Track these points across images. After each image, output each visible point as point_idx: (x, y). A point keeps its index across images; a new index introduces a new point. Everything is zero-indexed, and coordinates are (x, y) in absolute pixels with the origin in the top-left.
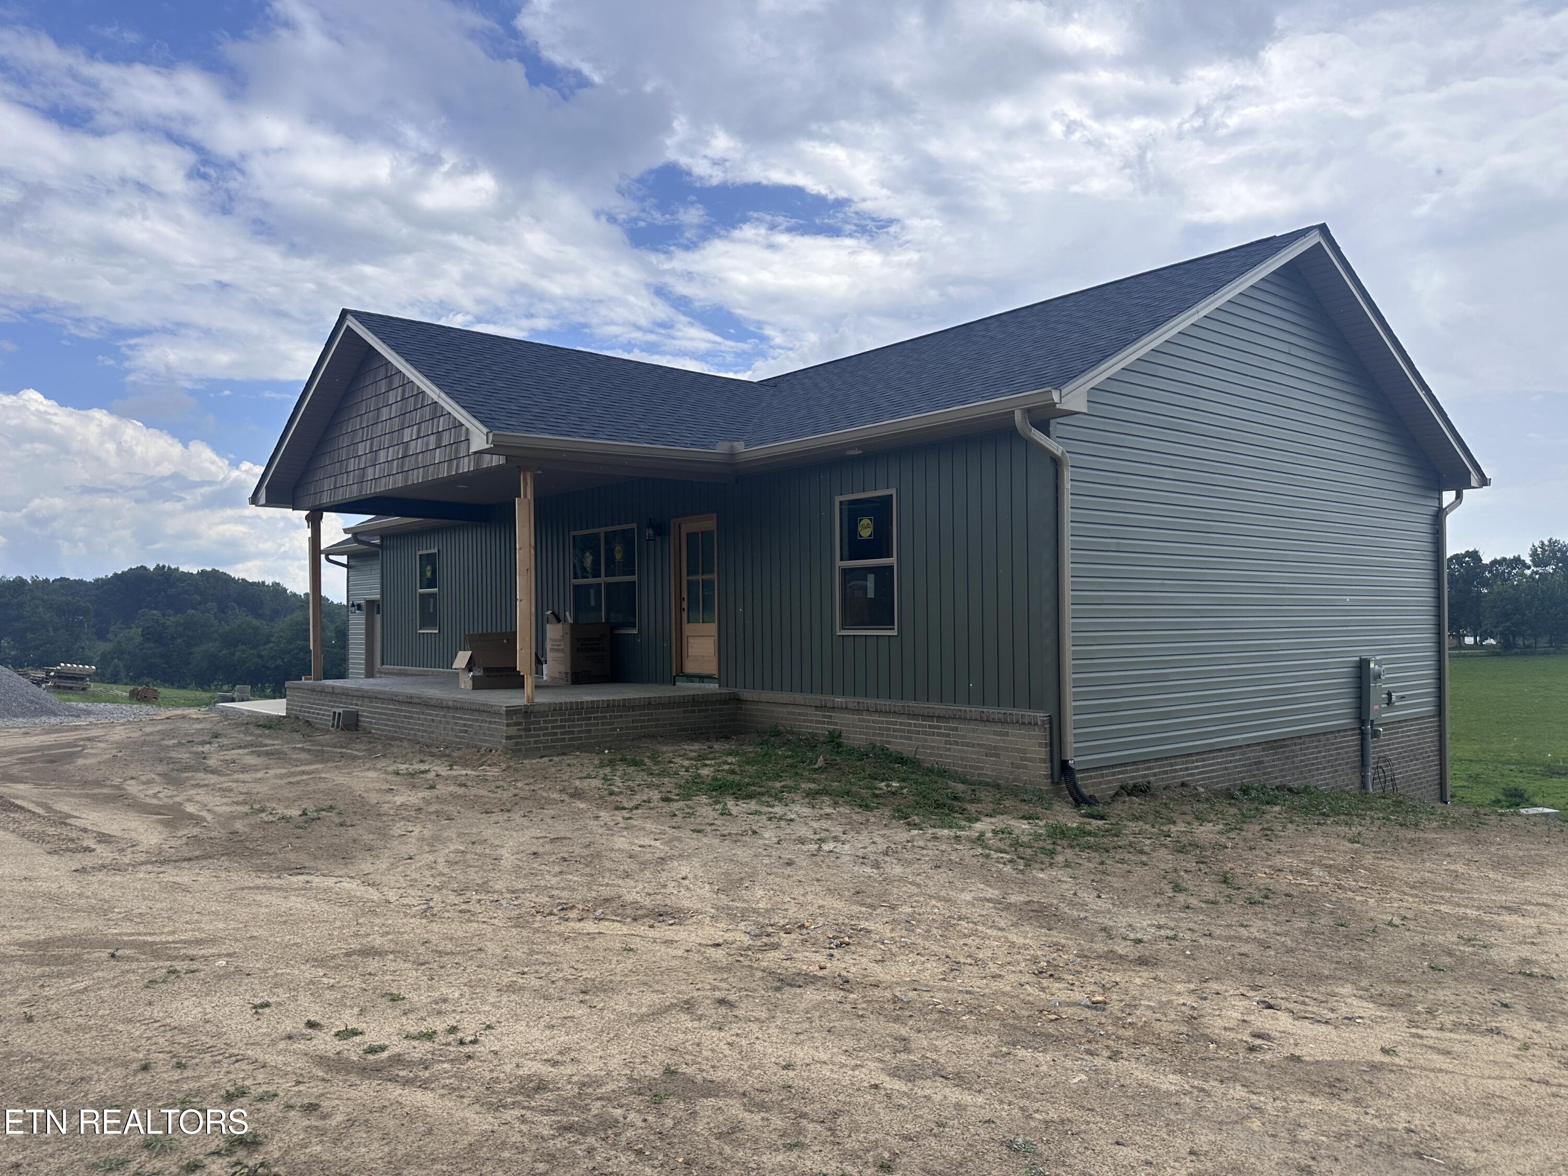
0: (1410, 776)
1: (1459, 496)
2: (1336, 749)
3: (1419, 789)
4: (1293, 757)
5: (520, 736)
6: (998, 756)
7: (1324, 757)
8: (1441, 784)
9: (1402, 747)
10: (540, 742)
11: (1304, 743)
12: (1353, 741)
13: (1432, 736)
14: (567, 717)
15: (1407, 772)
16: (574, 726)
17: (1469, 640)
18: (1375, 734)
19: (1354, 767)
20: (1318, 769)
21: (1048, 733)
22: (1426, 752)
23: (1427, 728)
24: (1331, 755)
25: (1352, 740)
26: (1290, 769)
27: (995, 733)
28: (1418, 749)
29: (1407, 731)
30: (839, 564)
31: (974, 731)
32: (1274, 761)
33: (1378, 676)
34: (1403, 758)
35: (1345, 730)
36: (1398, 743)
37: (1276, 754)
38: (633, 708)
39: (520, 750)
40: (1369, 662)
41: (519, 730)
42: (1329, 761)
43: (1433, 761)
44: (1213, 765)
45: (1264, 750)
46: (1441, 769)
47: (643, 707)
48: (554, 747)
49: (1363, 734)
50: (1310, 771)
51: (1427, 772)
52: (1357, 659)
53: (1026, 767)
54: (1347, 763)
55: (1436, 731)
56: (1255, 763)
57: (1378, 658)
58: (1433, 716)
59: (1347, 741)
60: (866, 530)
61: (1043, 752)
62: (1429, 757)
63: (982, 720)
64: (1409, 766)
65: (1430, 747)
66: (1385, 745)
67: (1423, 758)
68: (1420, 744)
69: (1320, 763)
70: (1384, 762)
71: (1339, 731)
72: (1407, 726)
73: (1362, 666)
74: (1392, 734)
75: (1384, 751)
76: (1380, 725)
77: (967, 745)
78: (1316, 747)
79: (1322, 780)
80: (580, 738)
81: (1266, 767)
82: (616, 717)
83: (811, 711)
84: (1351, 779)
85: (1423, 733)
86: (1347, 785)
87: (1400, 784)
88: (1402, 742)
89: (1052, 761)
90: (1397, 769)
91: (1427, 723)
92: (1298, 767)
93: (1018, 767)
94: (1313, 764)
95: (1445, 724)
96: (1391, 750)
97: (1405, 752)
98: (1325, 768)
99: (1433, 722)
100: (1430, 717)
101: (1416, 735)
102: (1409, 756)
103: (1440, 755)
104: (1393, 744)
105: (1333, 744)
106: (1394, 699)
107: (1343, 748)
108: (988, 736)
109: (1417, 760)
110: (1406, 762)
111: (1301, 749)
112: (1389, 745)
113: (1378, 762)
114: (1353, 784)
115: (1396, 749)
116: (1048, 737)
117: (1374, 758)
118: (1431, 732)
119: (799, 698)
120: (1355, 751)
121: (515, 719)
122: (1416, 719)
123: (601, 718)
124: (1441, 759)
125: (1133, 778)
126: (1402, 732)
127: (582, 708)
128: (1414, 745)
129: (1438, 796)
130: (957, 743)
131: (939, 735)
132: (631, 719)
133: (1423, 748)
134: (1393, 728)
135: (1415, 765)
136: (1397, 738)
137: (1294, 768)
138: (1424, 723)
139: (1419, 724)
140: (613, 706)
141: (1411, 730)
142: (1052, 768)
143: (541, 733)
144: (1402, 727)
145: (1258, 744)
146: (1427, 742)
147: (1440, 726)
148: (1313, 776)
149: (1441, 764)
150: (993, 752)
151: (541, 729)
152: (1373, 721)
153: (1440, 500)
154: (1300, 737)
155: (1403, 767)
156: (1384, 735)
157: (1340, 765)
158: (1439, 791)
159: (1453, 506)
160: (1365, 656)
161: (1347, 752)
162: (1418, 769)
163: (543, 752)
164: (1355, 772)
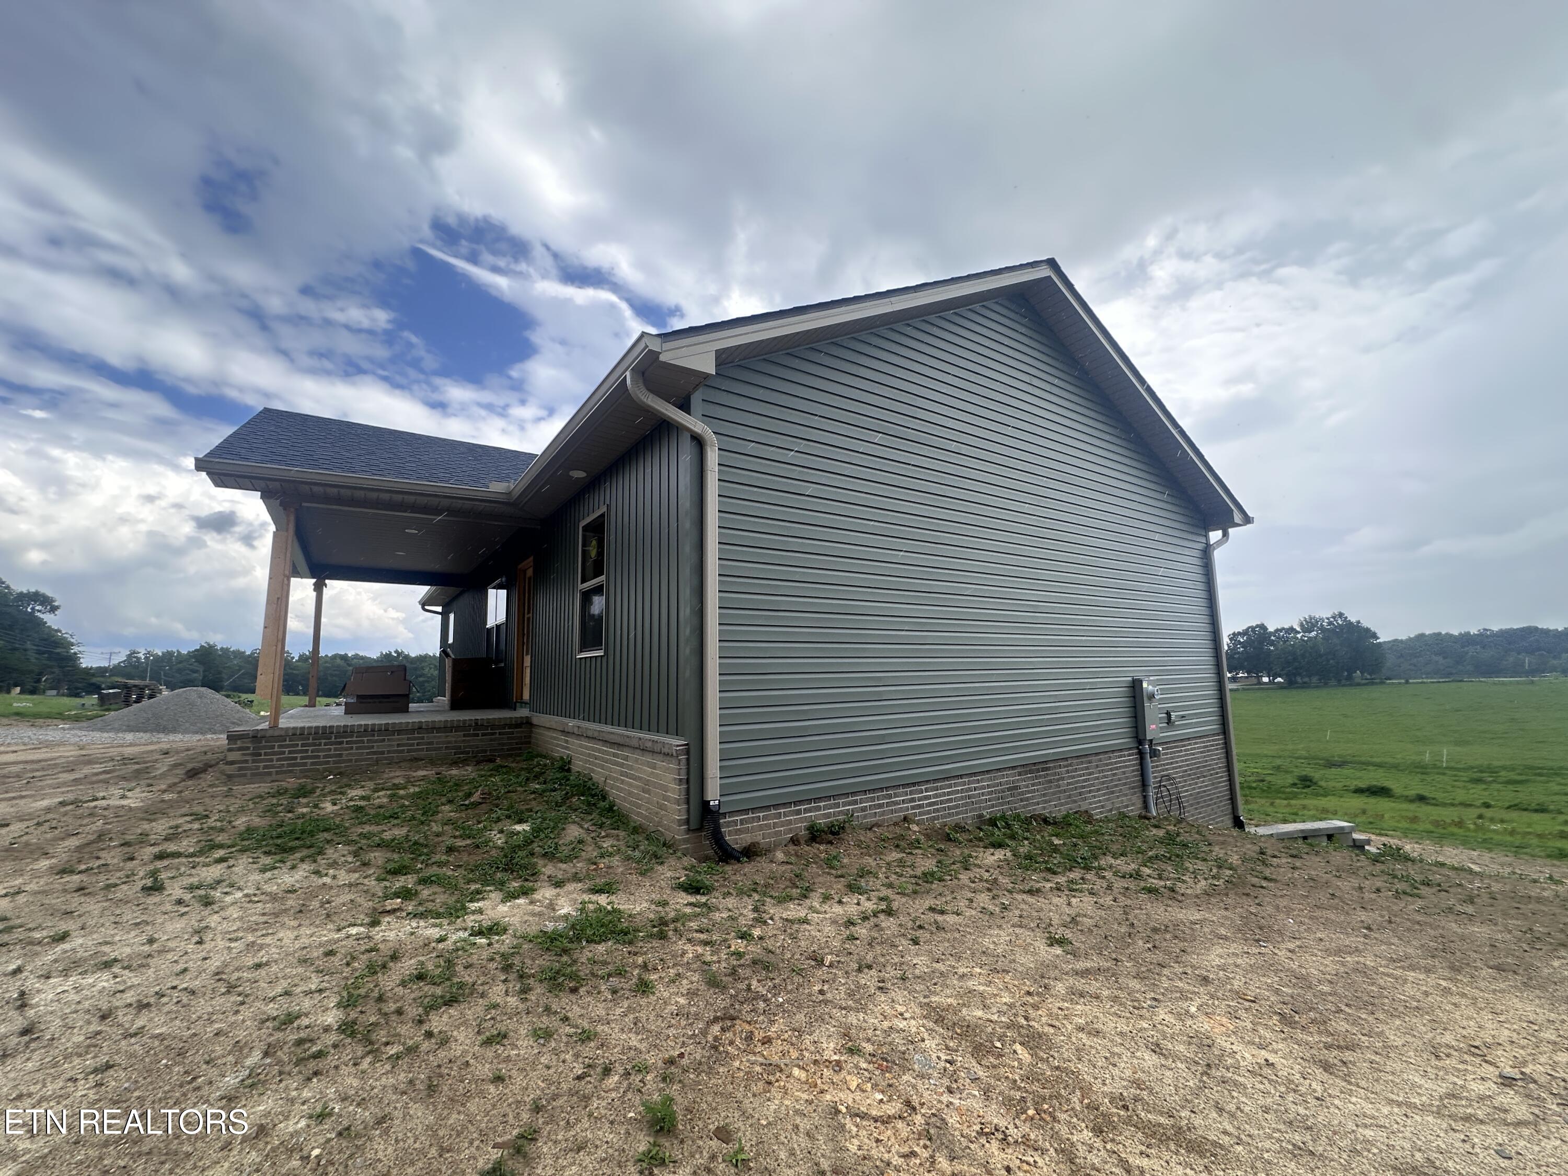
0: (1199, 793)
1: (1225, 534)
2: (1111, 770)
3: (1209, 805)
4: (1058, 780)
5: (246, 762)
6: (650, 792)
7: (1097, 778)
8: (1231, 799)
9: (1188, 765)
10: (273, 767)
11: (1070, 765)
12: (1132, 760)
13: (1220, 753)
14: (311, 741)
15: (1194, 789)
16: (318, 751)
17: (1265, 679)
18: (1154, 753)
19: (1133, 788)
20: (1090, 792)
21: (683, 767)
22: (1213, 769)
23: (1212, 745)
24: (1105, 777)
25: (1130, 759)
26: (1054, 793)
27: (648, 764)
28: (1205, 766)
29: (1192, 749)
31: (638, 761)
32: (1033, 785)
33: (1151, 697)
34: (1190, 775)
35: (1121, 750)
36: (1182, 761)
37: (1037, 778)
38: (400, 732)
39: (245, 775)
40: (1141, 682)
41: (244, 755)
42: (1103, 783)
43: (1222, 777)
44: (949, 794)
45: (1020, 774)
46: (1230, 785)
47: (412, 731)
48: (291, 771)
49: (1141, 754)
50: (1080, 794)
51: (1217, 788)
52: (1130, 679)
53: (666, 808)
54: (1125, 784)
55: (1222, 748)
56: (1009, 789)
57: (1152, 678)
58: (1218, 734)
59: (1124, 761)
61: (675, 791)
62: (1217, 773)
63: (640, 748)
64: (1196, 783)
65: (1217, 764)
66: (1168, 764)
67: (1211, 775)
68: (1206, 761)
69: (1092, 785)
70: (1169, 780)
71: (1113, 751)
72: (1190, 744)
73: (1135, 686)
74: (1174, 752)
75: (1167, 770)
76: (1160, 744)
77: (632, 777)
78: (1087, 768)
79: (1095, 803)
80: (328, 763)
81: (1022, 793)
82: (376, 741)
83: (559, 736)
84: (1130, 800)
85: (1208, 751)
86: (1127, 806)
87: (1188, 801)
88: (1186, 760)
89: (688, 802)
90: (1183, 787)
91: (1213, 740)
92: (1065, 791)
93: (661, 807)
94: (1084, 787)
95: (1230, 741)
96: (1174, 768)
97: (1191, 770)
98: (1099, 790)
99: (1218, 740)
100: (1214, 735)
101: (1201, 752)
102: (1195, 774)
103: (1229, 771)
104: (1177, 762)
105: (1107, 765)
106: (1173, 718)
107: (1117, 768)
108: (645, 768)
109: (1204, 777)
110: (1193, 779)
111: (1068, 772)
112: (1172, 763)
113: (1160, 781)
114: (1133, 805)
115: (1180, 767)
116: (684, 772)
117: (1155, 777)
118: (1217, 749)
119: (553, 722)
120: (1133, 771)
121: (239, 744)
122: (1200, 737)
123: (356, 742)
124: (1229, 775)
125: (828, 816)
126: (1185, 750)
127: (332, 733)
128: (1200, 762)
129: (1230, 811)
130: (627, 775)
131: (618, 764)
132: (395, 743)
133: (1210, 765)
134: (1176, 747)
135: (1203, 782)
136: (1181, 756)
137: (1060, 792)
138: (1209, 741)
139: (1204, 742)
140: (373, 730)
141: (1195, 749)
142: (688, 811)
143: (275, 757)
144: (1184, 746)
145: (1013, 768)
146: (1214, 760)
147: (1226, 743)
148: (1085, 799)
149: (1230, 780)
150: (647, 787)
151: (274, 754)
152: (1151, 741)
153: (1207, 537)
154: (1066, 759)
155: (1190, 785)
156: (1163, 754)
157: (1116, 786)
158: (1230, 807)
159: (1219, 543)
160: (1138, 676)
161: (1124, 773)
162: (1206, 786)
163: (274, 777)
164: (1135, 793)
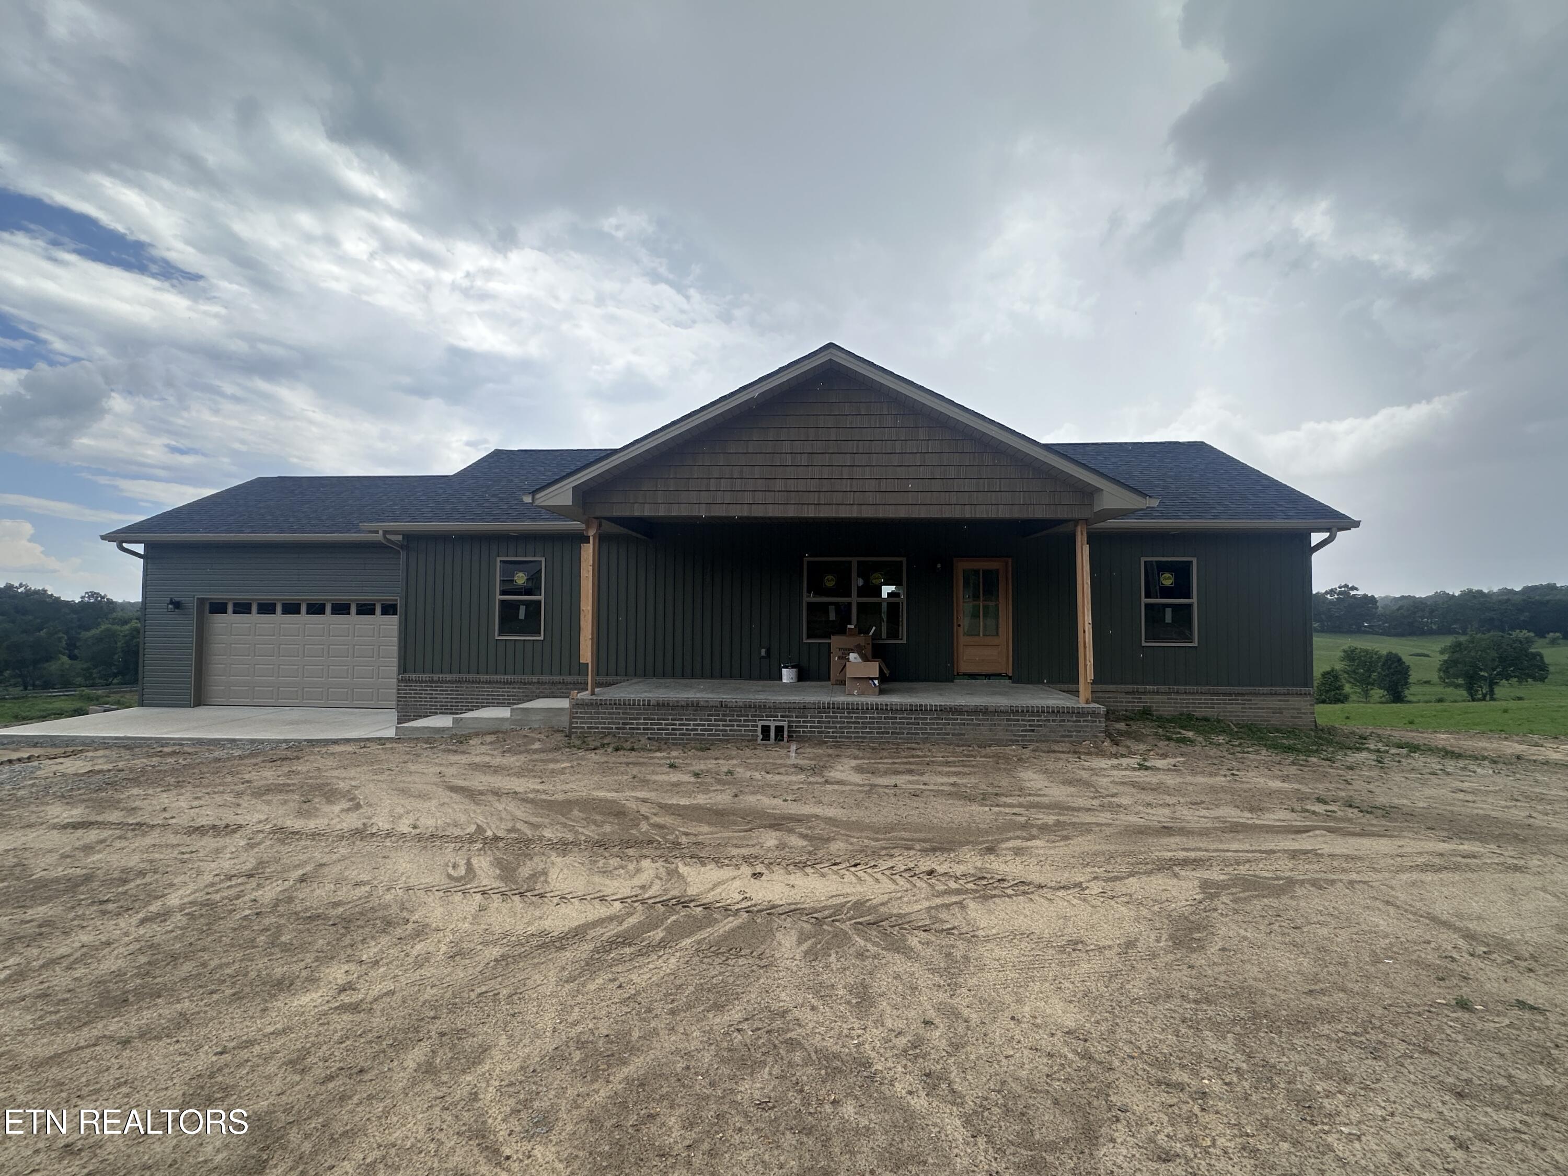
6: (1281, 713)
27: (1280, 701)
30: (1144, 600)
31: (1264, 700)
53: (1301, 717)
60: (1167, 580)
63: (1271, 694)
77: (1259, 708)
83: (1123, 695)
93: (1296, 718)
108: (1274, 703)
119: (1112, 687)
130: (1251, 708)
131: (1236, 704)
150: (1280, 711)
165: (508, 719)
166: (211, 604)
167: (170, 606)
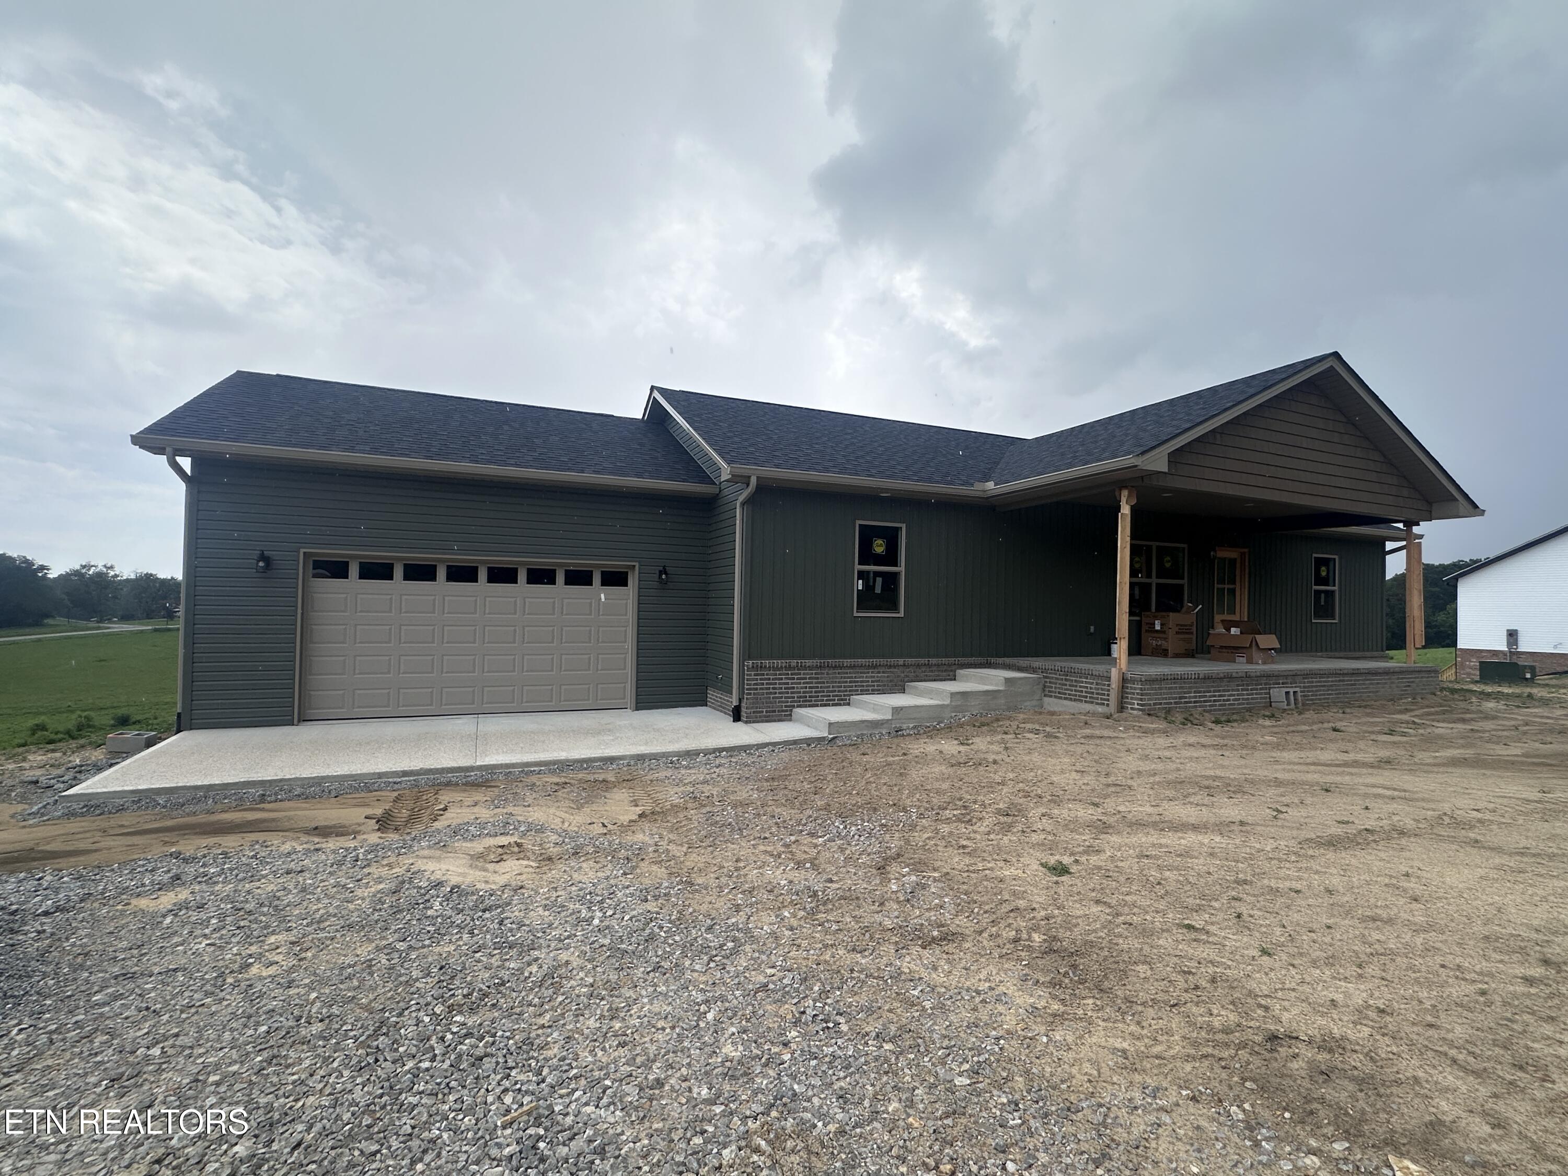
30: (1313, 587)
60: (1324, 572)
165: (948, 705)
166: (315, 562)
167: (261, 564)
